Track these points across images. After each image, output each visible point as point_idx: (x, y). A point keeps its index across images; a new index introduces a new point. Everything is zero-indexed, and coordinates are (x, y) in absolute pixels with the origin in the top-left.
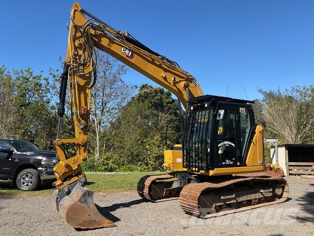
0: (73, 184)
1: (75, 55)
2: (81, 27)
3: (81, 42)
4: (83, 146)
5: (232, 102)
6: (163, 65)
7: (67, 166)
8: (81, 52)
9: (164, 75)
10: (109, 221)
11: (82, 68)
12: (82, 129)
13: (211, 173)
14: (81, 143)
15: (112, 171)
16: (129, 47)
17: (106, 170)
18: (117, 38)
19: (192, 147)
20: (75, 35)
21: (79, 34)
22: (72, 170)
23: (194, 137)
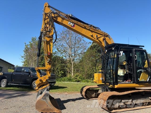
0: (43, 89)
1: (45, 27)
2: (48, 13)
3: (48, 21)
4: (49, 71)
5: (129, 47)
6: (90, 29)
7: (41, 80)
8: (48, 26)
9: (91, 35)
10: (57, 109)
11: (48, 33)
12: (48, 62)
13: (116, 86)
14: (47, 69)
15: (79, 82)
16: (72, 21)
17: (76, 81)
18: (66, 17)
19: (107, 72)
20: (45, 18)
21: (47, 17)
22: (43, 82)
23: (108, 66)
